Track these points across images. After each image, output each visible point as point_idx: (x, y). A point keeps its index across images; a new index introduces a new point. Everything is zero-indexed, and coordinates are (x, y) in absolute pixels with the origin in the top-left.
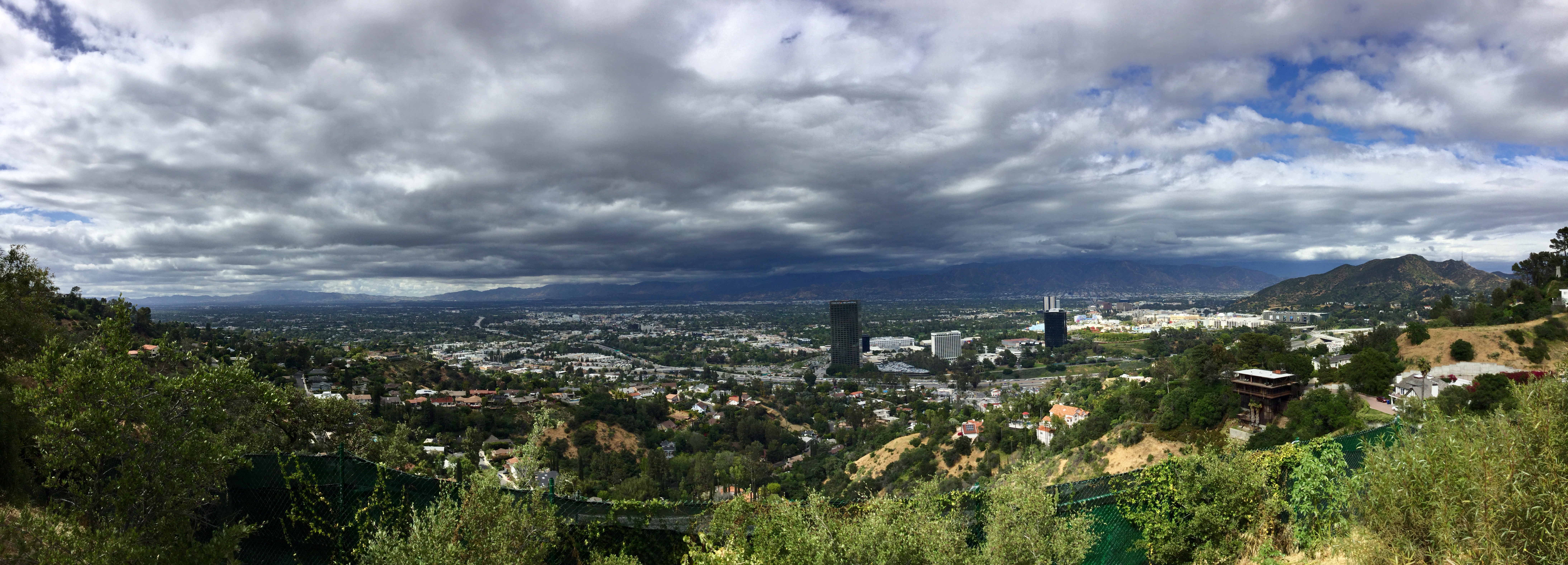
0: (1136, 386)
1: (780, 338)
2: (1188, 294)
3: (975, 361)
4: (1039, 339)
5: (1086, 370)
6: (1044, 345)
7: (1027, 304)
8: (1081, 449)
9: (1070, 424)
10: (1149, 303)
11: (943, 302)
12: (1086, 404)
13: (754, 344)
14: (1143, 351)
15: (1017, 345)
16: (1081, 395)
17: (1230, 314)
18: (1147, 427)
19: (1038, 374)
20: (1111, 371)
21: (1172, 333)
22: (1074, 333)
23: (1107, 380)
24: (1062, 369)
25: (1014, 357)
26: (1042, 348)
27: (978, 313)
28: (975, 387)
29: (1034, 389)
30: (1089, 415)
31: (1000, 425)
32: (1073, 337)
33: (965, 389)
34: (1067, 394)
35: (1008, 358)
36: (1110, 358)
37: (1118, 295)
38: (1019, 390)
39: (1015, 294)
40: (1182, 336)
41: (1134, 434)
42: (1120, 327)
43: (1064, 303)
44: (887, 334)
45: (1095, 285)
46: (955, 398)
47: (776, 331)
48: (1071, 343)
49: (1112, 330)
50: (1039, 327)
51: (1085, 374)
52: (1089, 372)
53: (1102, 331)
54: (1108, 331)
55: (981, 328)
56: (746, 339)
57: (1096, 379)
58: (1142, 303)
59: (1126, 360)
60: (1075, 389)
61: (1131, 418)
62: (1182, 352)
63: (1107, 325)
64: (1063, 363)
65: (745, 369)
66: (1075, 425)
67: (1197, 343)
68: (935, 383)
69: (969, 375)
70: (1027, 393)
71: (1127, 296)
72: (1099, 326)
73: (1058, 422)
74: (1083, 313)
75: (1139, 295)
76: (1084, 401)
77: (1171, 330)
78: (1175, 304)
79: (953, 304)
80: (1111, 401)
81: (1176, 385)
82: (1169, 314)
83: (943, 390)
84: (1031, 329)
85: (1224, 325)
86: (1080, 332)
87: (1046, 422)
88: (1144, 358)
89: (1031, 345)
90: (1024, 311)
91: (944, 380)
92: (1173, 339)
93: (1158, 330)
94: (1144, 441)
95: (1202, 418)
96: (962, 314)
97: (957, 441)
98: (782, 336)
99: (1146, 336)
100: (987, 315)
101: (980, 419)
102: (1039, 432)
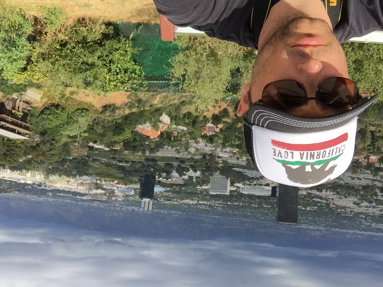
0: (101, 141)
1: (336, 203)
2: (51, 200)
3: (203, 172)
4: (160, 181)
5: (132, 157)
6: (157, 177)
7: (164, 207)
8: (144, 108)
9: (148, 124)
10: (80, 197)
11: (219, 215)
12: (135, 135)
13: (355, 200)
14: (91, 163)
15: (174, 179)
16: (138, 141)
17: (23, 182)
18: (98, 114)
19: (163, 159)
20: (115, 154)
21: (68, 174)
22: (135, 183)
23: (119, 148)
24: (147, 159)
25: (177, 171)
26: (158, 175)
27: (197, 205)
28: (204, 156)
29: (167, 149)
30: (135, 128)
31: (192, 129)
32: (137, 180)
33: (211, 155)
34: (147, 143)
35: (181, 171)
36: (114, 162)
37: (101, 206)
38: (177, 150)
39: (170, 214)
40: (62, 170)
41: (108, 111)
42: (104, 183)
43: (139, 204)
44: (259, 197)
45: (116, 214)
46: (218, 150)
47: (338, 208)
48: (138, 176)
49: (110, 181)
50: (158, 189)
51: (133, 154)
52: (130, 155)
53: (116, 182)
54: (113, 181)
55: (196, 193)
56: (362, 205)
57: (126, 150)
58: (85, 198)
59: (104, 160)
60: (142, 146)
61: (108, 121)
62: (63, 159)
63: (113, 185)
64: (146, 164)
65: (364, 182)
66: (145, 123)
67: (51, 164)
68: (230, 161)
69: (207, 163)
70: (172, 147)
71: (95, 204)
72: (118, 186)
73: (155, 126)
74: (127, 196)
75: (85, 204)
76: (137, 137)
77: (68, 176)
78: (62, 194)
79: (212, 213)
80: (119, 134)
81: (72, 137)
82: (67, 188)
83: (225, 156)
84: (164, 189)
85: (29, 174)
86: (131, 182)
87: (163, 127)
88: (91, 159)
89: (165, 178)
90: (167, 202)
91: (225, 162)
92: (68, 169)
93: (78, 177)
94: (102, 105)
95: (58, 112)
96: (208, 205)
97: (220, 123)
98: (334, 204)
99: (87, 174)
100: (191, 202)
101: (204, 135)
102: (169, 122)
